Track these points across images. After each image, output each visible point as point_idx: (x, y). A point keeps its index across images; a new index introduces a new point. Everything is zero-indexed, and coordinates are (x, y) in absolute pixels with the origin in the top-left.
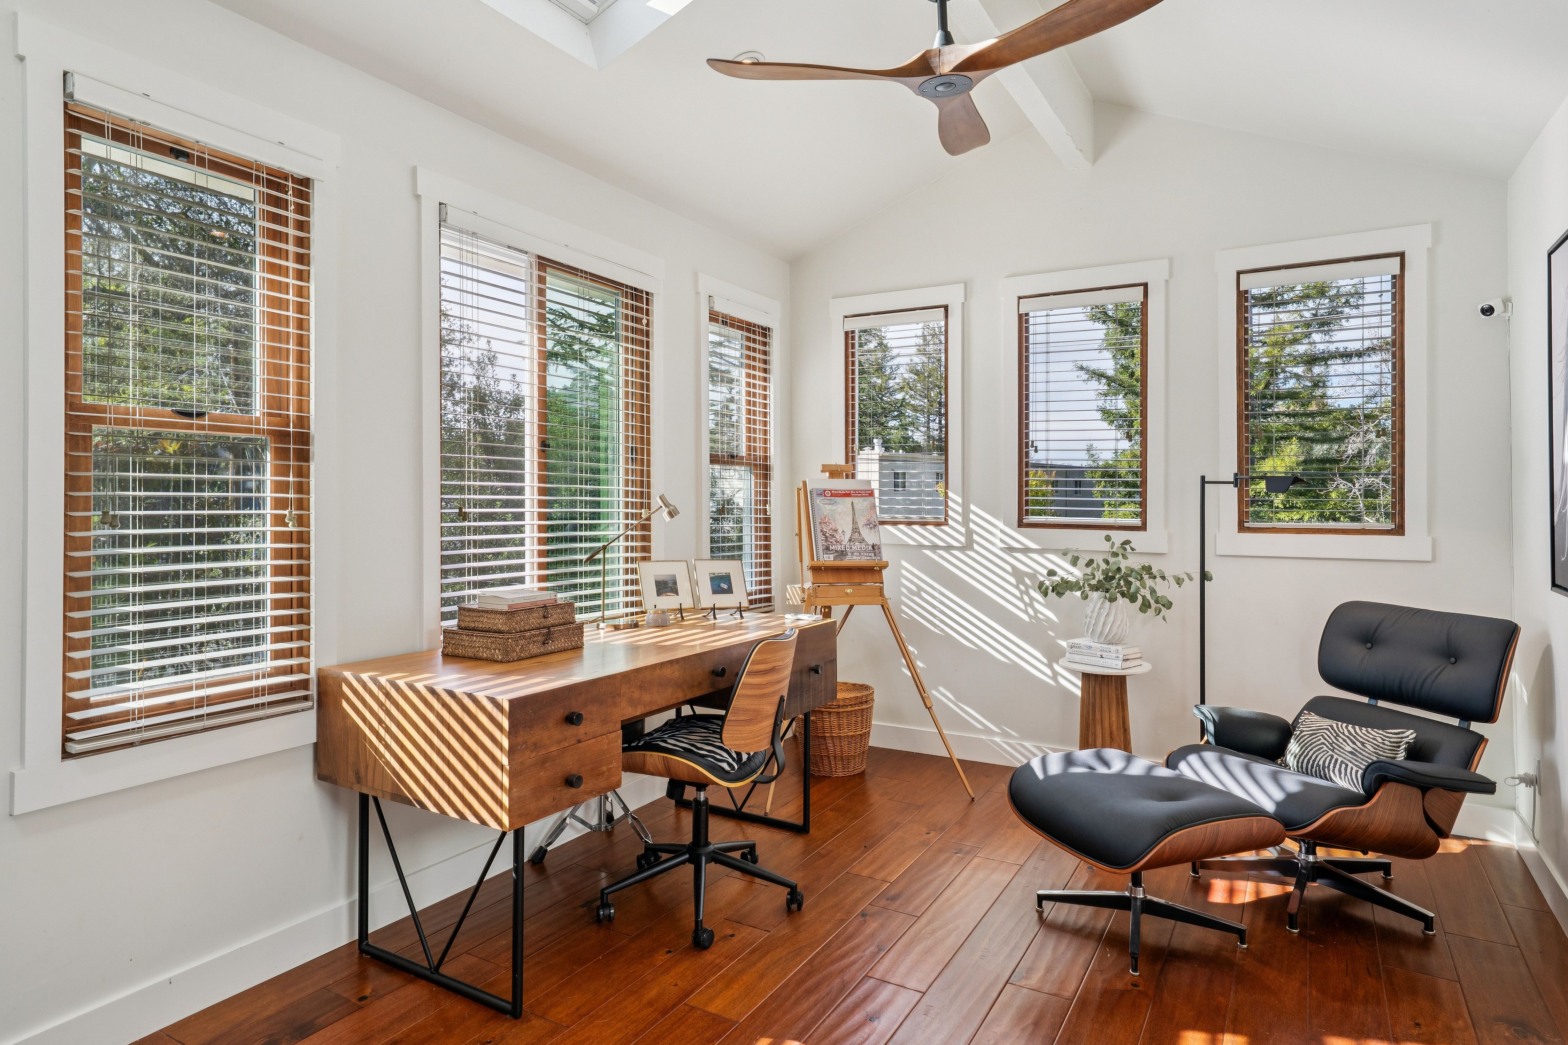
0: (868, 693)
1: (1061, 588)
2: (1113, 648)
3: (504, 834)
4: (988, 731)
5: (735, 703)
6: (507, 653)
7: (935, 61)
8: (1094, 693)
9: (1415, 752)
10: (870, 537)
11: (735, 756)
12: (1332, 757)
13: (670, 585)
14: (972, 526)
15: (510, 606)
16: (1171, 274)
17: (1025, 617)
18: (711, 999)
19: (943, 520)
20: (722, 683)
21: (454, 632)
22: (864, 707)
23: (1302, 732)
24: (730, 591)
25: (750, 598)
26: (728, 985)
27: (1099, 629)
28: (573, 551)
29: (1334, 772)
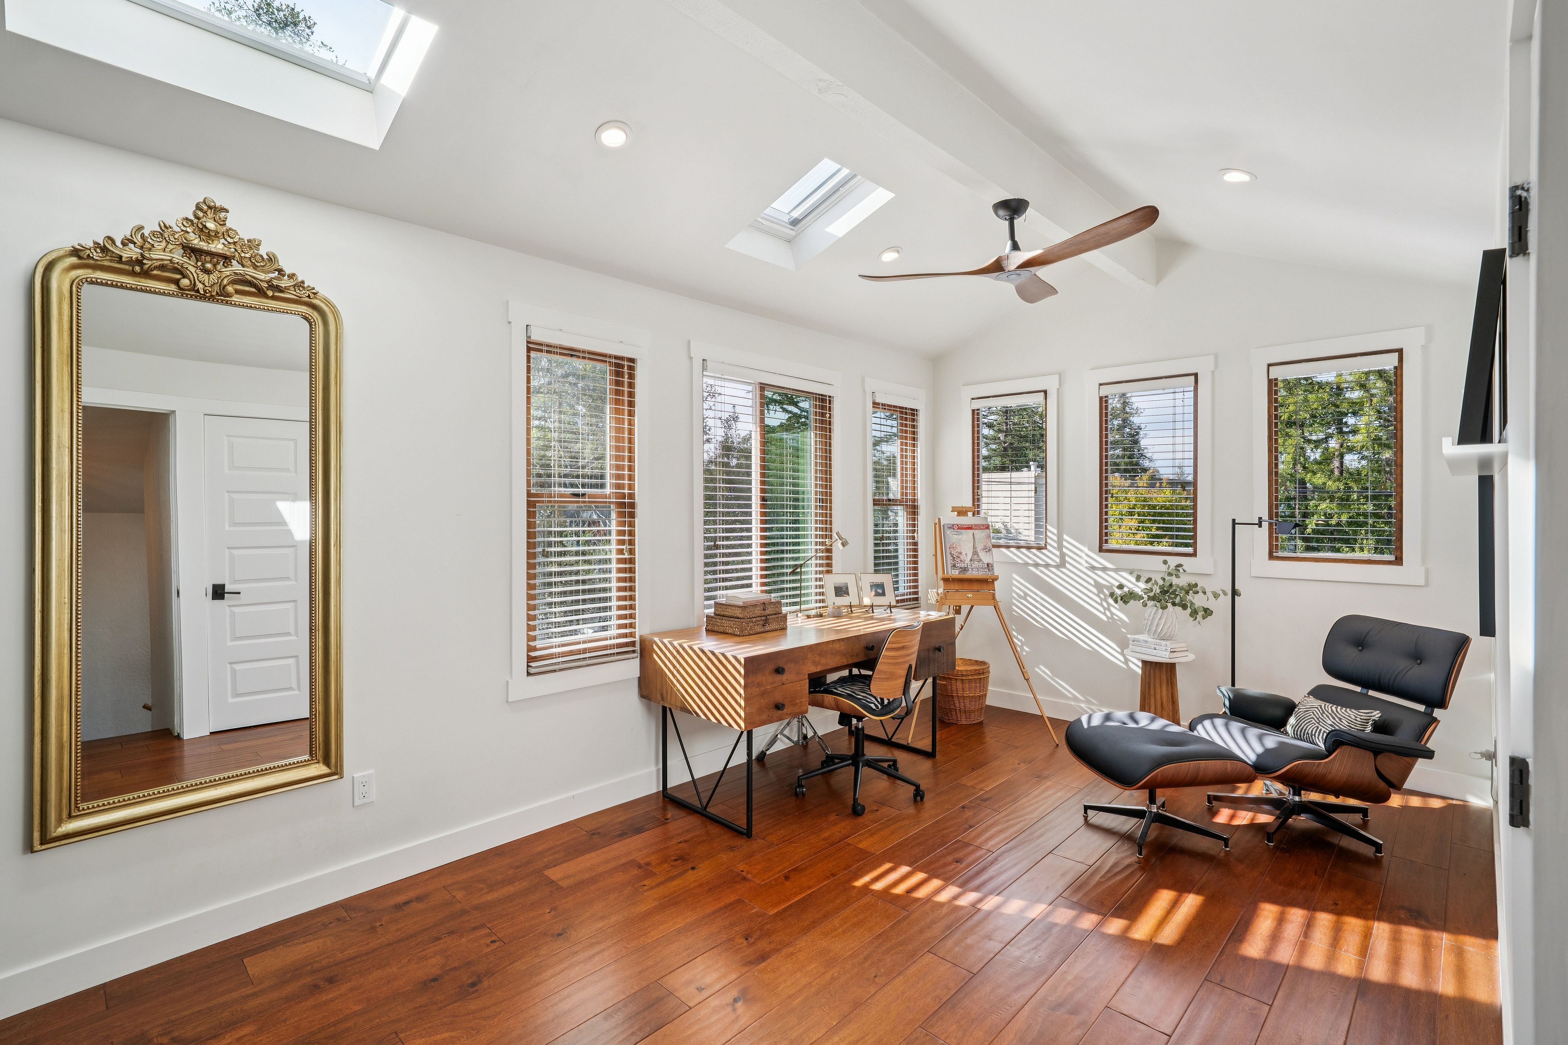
0: (985, 667)
1: (1127, 598)
2: (1163, 643)
3: (742, 732)
4: (1075, 699)
5: (879, 667)
6: (742, 631)
7: (1004, 263)
8: (1150, 674)
9: (1380, 727)
10: (985, 558)
11: (879, 700)
12: (1318, 727)
13: (844, 590)
14: (1065, 550)
15: (744, 603)
16: (1216, 366)
17: (1105, 618)
18: (860, 841)
19: (1044, 546)
20: (872, 654)
21: (712, 617)
22: (981, 677)
23: (1299, 709)
24: (883, 594)
25: (897, 598)
26: (872, 835)
27: (1154, 628)
28: (782, 567)
29: (1318, 738)
